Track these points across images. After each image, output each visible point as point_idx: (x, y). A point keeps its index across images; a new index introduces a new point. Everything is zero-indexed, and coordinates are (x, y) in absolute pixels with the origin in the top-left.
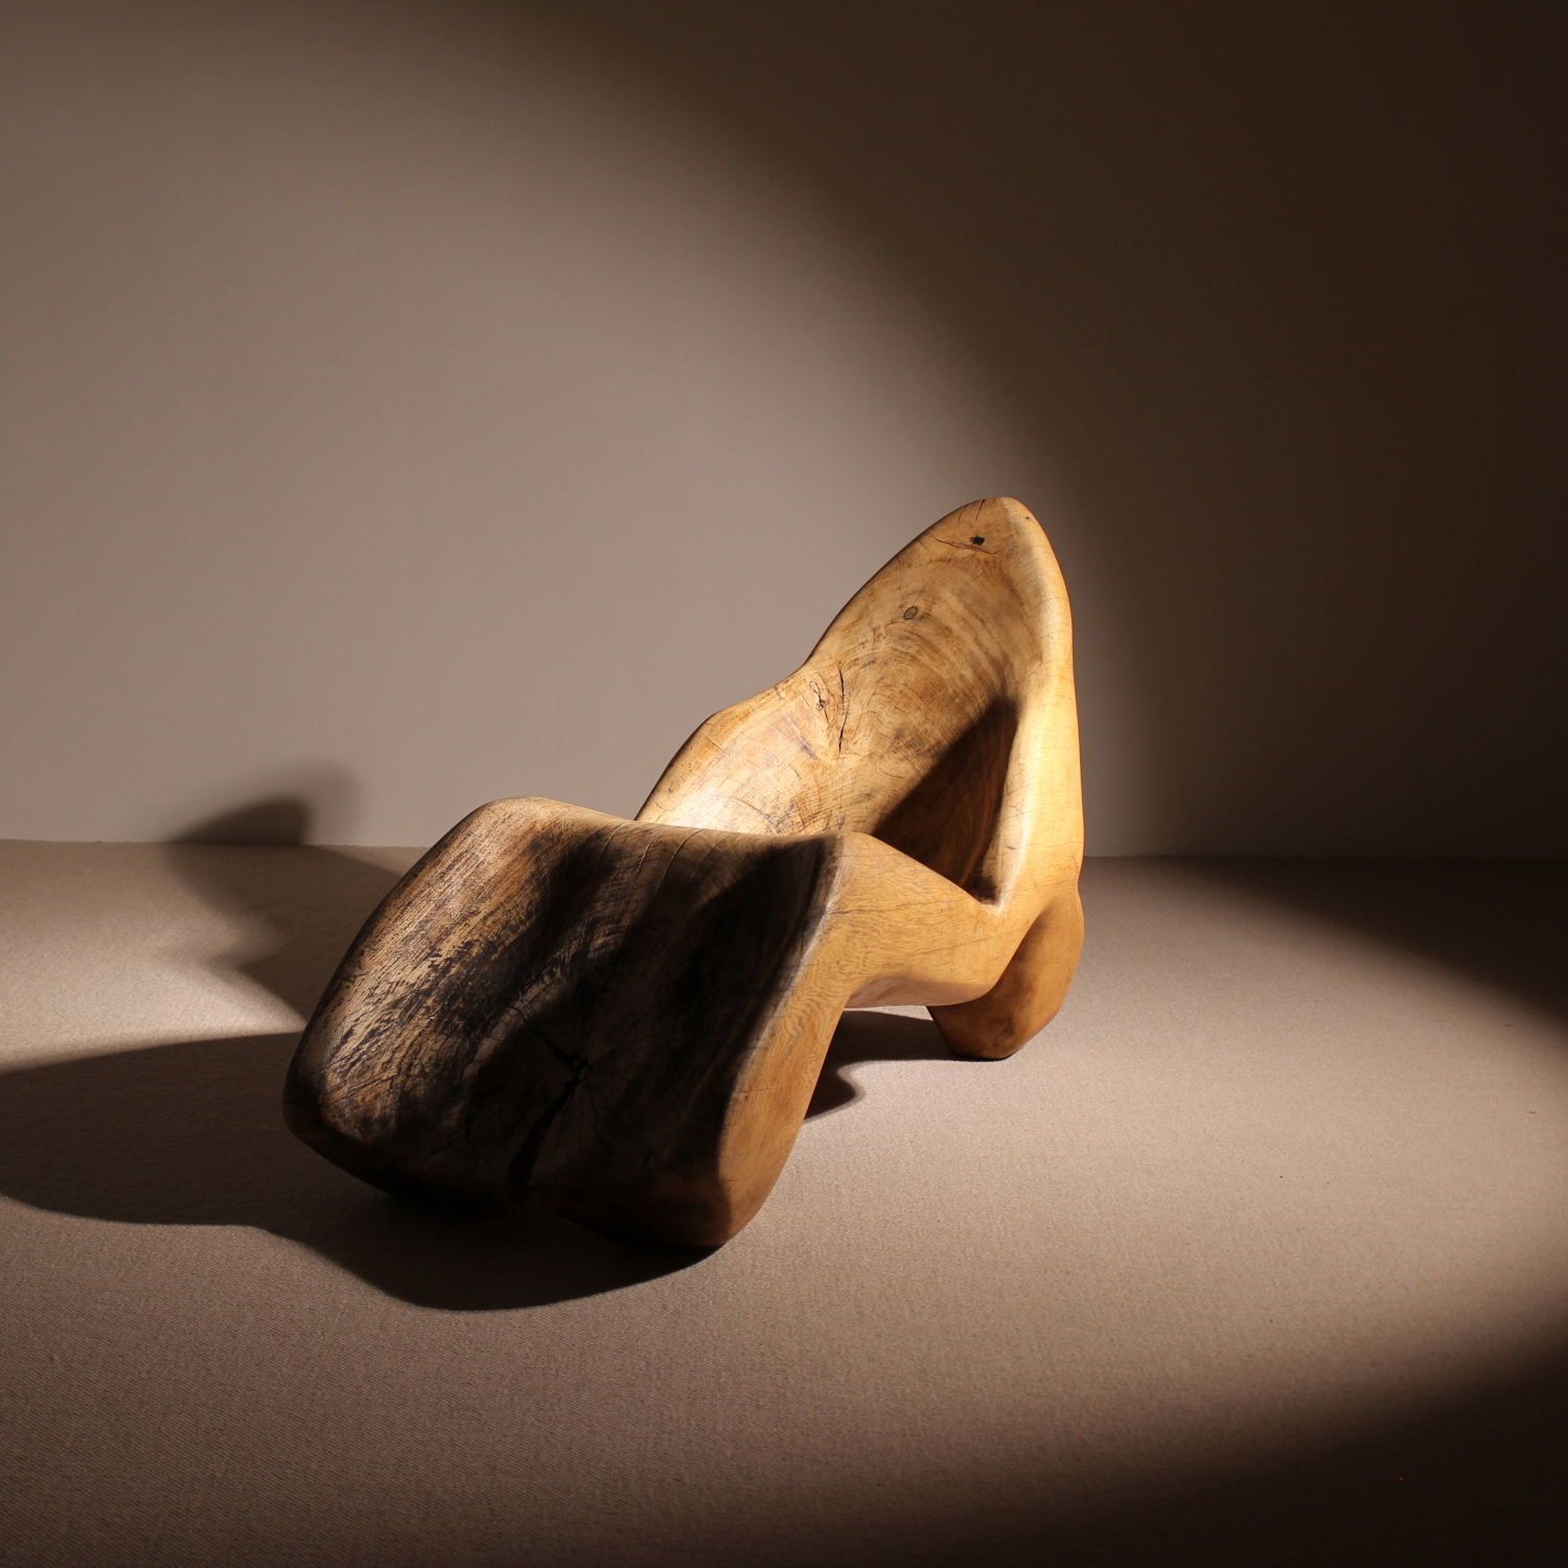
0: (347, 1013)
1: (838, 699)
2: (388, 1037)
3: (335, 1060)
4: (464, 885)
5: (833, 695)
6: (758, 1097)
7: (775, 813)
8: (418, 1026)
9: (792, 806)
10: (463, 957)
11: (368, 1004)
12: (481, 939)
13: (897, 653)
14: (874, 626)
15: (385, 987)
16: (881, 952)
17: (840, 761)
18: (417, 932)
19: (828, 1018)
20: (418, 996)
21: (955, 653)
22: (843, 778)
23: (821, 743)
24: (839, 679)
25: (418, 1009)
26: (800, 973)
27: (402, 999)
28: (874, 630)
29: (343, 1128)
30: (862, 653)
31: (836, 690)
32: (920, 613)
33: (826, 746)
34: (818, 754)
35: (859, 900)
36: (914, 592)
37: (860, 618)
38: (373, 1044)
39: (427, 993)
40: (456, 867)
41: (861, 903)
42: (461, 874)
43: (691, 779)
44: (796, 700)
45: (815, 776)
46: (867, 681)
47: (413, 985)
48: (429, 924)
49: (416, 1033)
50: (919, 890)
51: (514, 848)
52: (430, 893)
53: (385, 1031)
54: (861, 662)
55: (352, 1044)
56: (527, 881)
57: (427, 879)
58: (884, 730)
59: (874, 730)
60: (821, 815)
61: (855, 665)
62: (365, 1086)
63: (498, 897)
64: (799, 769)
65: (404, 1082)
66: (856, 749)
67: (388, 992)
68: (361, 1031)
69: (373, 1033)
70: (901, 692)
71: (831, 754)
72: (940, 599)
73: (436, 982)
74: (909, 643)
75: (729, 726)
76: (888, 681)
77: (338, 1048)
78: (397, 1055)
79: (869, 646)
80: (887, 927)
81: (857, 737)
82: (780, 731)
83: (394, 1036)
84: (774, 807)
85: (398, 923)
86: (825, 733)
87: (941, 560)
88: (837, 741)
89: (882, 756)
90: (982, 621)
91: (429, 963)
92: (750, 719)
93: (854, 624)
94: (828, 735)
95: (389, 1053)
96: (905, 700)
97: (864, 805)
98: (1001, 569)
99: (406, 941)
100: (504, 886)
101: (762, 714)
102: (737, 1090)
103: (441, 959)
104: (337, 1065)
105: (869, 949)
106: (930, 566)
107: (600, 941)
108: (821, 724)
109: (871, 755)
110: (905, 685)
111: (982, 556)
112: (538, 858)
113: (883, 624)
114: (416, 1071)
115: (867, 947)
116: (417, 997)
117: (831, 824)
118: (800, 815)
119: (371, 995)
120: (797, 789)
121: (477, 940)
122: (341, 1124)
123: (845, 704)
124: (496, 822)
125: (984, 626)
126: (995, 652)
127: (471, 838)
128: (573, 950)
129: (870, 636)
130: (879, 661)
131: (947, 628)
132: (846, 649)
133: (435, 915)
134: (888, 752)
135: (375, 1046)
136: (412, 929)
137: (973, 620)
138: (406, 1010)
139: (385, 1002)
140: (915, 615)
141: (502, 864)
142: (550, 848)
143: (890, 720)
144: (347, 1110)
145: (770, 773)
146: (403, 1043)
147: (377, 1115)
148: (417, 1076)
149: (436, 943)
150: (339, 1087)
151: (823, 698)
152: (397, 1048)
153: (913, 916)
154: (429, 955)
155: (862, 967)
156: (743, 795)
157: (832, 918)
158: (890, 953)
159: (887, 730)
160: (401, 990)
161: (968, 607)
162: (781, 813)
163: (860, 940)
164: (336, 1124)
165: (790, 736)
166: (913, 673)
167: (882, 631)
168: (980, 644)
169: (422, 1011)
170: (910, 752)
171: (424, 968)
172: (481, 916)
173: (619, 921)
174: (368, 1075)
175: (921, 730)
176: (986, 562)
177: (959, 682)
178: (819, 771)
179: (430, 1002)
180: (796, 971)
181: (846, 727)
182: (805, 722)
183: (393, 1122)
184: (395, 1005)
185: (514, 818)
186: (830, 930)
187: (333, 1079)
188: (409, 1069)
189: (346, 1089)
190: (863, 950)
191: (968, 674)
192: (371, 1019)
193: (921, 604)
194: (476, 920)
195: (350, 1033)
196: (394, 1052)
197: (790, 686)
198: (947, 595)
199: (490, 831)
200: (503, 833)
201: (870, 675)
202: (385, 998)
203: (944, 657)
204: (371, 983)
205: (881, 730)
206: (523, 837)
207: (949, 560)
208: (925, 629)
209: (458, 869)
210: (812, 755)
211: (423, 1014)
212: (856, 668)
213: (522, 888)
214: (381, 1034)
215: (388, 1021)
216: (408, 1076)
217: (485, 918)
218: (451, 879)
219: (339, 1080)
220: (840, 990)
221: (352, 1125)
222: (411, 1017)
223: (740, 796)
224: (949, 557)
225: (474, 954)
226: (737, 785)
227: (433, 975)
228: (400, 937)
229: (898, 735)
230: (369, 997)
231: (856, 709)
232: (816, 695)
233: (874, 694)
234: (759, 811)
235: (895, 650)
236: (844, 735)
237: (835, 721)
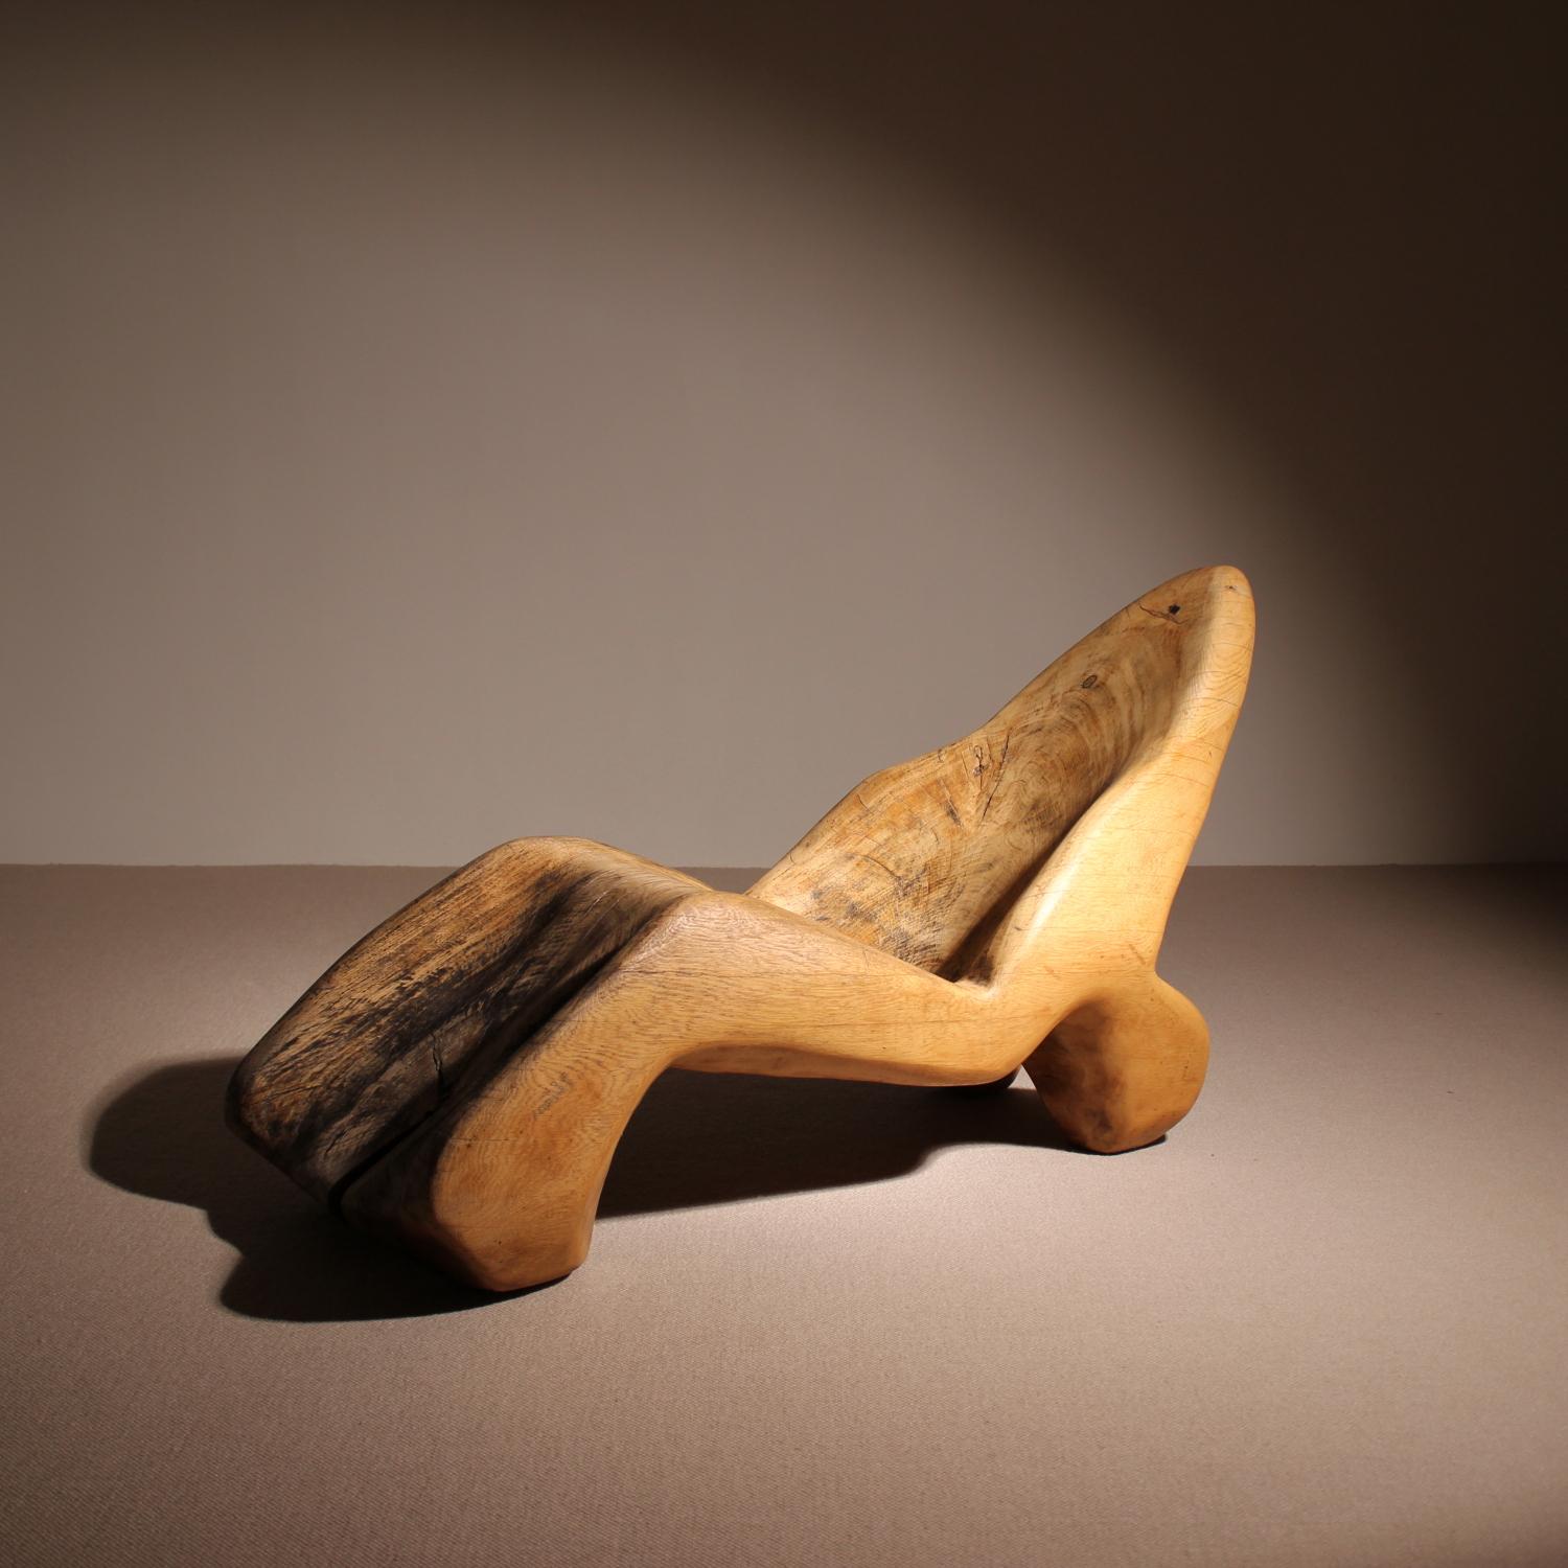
0: (299, 1022)
1: (996, 764)
2: (329, 1050)
3: (269, 1064)
4: (460, 914)
5: (993, 761)
6: (491, 1147)
7: (907, 876)
8: (363, 1042)
9: (925, 870)
10: (432, 982)
11: (324, 1016)
12: (455, 968)
13: (1063, 722)
14: (1054, 694)
15: (345, 1002)
16: (721, 1018)
17: (979, 828)
18: (396, 954)
19: (621, 1078)
20: (376, 1013)
21: (1109, 725)
22: (975, 846)
23: (969, 808)
24: (1004, 746)
25: (369, 1027)
26: (564, 1029)
27: (360, 1015)
28: (1053, 697)
29: (257, 1128)
30: (1034, 720)
31: (998, 756)
32: (1097, 682)
33: (973, 812)
34: (963, 820)
35: (683, 961)
36: (1100, 660)
37: (1046, 685)
38: (312, 1054)
39: (385, 1013)
40: (456, 897)
41: (682, 965)
42: (459, 905)
43: (829, 836)
44: (955, 764)
45: (952, 842)
46: (1029, 748)
47: (375, 1004)
48: (411, 950)
49: (358, 1049)
50: (800, 960)
51: (521, 884)
52: (421, 919)
53: (330, 1043)
54: (1029, 729)
55: (293, 1051)
56: (519, 916)
57: (423, 905)
58: (1025, 800)
59: (1018, 799)
60: (948, 882)
61: (1023, 731)
62: (288, 1092)
63: (488, 929)
64: (940, 834)
65: (322, 1093)
66: (997, 817)
67: (347, 1008)
68: (306, 1041)
69: (317, 1044)
70: (1052, 762)
71: (974, 821)
72: (1118, 668)
73: (398, 1003)
74: (1077, 712)
75: (881, 786)
76: (1045, 750)
77: (276, 1054)
78: (331, 1067)
79: (1042, 713)
80: (731, 994)
81: (1001, 806)
82: (930, 793)
83: (337, 1048)
84: (907, 870)
85: (380, 944)
86: (975, 799)
87: (1135, 628)
88: (983, 808)
89: (1015, 826)
90: (1143, 693)
91: (398, 985)
92: (903, 780)
93: (1039, 690)
94: (977, 802)
95: (323, 1065)
96: (1053, 770)
97: (984, 874)
98: (1178, 642)
99: (381, 962)
100: (498, 920)
101: (916, 775)
102: (455, 1136)
103: (412, 982)
104: (269, 1069)
105: (696, 1014)
106: (1124, 635)
107: (524, 980)
108: (974, 790)
109: (1006, 825)
110: (1058, 755)
111: (1171, 625)
112: (538, 895)
113: (1062, 692)
114: (336, 1084)
115: (693, 1011)
116: (373, 1015)
117: (953, 891)
118: (929, 880)
119: (329, 1009)
120: (934, 853)
121: (451, 968)
122: (255, 1124)
123: (1002, 771)
124: (510, 858)
125: (1142, 698)
126: (1138, 727)
127: (480, 871)
128: (502, 986)
129: (1047, 703)
130: (1044, 730)
131: (1113, 699)
132: (1021, 715)
133: (420, 940)
134: (1020, 823)
135: (314, 1057)
136: (392, 951)
137: (1137, 693)
138: (359, 1026)
139: (340, 1017)
140: (1092, 684)
141: (504, 898)
142: (551, 887)
143: (1034, 789)
144: (263, 1112)
145: (909, 835)
146: (342, 1056)
147: (287, 1121)
148: (335, 1089)
149: (413, 966)
150: (263, 1090)
151: (984, 763)
152: (333, 1061)
153: (784, 985)
154: (401, 977)
155: (684, 1030)
156: (878, 855)
157: (625, 977)
158: (740, 1021)
159: (1027, 800)
160: (361, 1007)
161: (1138, 678)
162: (912, 876)
163: (678, 1003)
164: (251, 1123)
165: (940, 801)
166: (1069, 742)
167: (1059, 699)
168: (1131, 717)
169: (373, 1029)
170: (1037, 824)
171: (392, 988)
172: (464, 946)
173: (548, 962)
174: (295, 1082)
175: (1054, 802)
176: (1171, 632)
177: (1099, 755)
178: (958, 837)
179: (383, 1021)
180: (560, 1026)
181: (995, 794)
182: (958, 787)
183: (296, 1129)
184: (349, 1021)
185: (530, 855)
186: (619, 988)
187: (261, 1081)
188: (332, 1082)
189: (269, 1093)
190: (689, 1014)
191: (1110, 746)
192: (320, 1031)
193: (1101, 673)
194: (459, 949)
195: (295, 1041)
196: (329, 1064)
197: (954, 750)
198: (1127, 666)
199: (500, 866)
200: (514, 869)
201: (1033, 743)
202: (342, 1013)
203: (1099, 728)
204: (332, 997)
205: (1023, 800)
206: (533, 874)
207: (1143, 628)
208: (1095, 699)
209: (457, 899)
210: (956, 820)
211: (373, 1032)
212: (1023, 734)
213: (513, 923)
214: (325, 1046)
215: (337, 1035)
216: (329, 1088)
217: (468, 948)
218: (447, 907)
219: (265, 1084)
220: (641, 1051)
221: (265, 1127)
222: (361, 1033)
223: (875, 856)
224: (1143, 625)
225: (442, 981)
226: (874, 845)
227: (397, 996)
228: (377, 958)
229: (1035, 807)
230: (326, 1010)
231: (1009, 776)
232: (977, 760)
233: (1030, 762)
234: (892, 873)
235: (1063, 718)
236: (991, 802)
237: (987, 788)
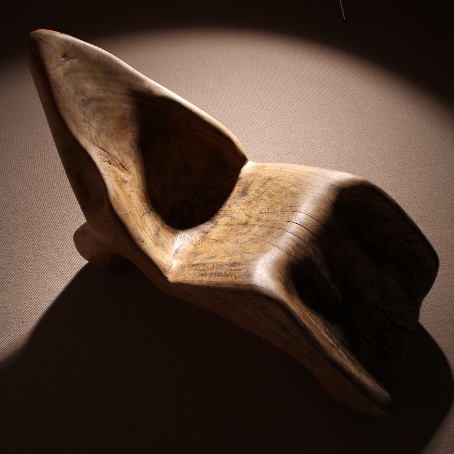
1: (109, 156)
5: (107, 157)
7: (143, 210)
9: (142, 202)
14: (83, 120)
17: (131, 173)
21: (114, 104)
22: (138, 178)
24: (101, 150)
28: (85, 121)
30: (94, 133)
31: (105, 154)
32: (87, 101)
33: (124, 174)
36: (76, 96)
37: (75, 122)
44: (109, 171)
45: (133, 186)
46: (106, 140)
54: (97, 137)
58: (128, 150)
59: (126, 153)
64: (131, 190)
66: (130, 165)
70: (116, 133)
71: (127, 175)
72: (84, 89)
74: (98, 114)
79: (91, 129)
81: (125, 161)
86: (119, 170)
87: (66, 75)
88: (123, 169)
89: (137, 158)
90: (106, 85)
93: (77, 127)
94: (120, 170)
106: (66, 81)
108: (116, 169)
109: (134, 162)
110: (115, 129)
113: (84, 117)
120: (137, 195)
123: (112, 155)
125: (109, 85)
129: (87, 125)
130: (100, 130)
131: (99, 98)
132: (89, 137)
134: (136, 155)
137: (103, 87)
140: (86, 103)
143: (125, 145)
161: (95, 84)
165: (121, 183)
167: (87, 119)
178: (132, 183)
181: (120, 162)
182: (117, 174)
191: (126, 106)
193: (83, 97)
201: (104, 138)
203: (112, 108)
205: (127, 151)
207: (68, 72)
208: (94, 105)
210: (126, 181)
212: (99, 140)
223: (140, 217)
224: (66, 71)
226: (137, 216)
229: (132, 147)
231: (115, 153)
232: (106, 162)
233: (112, 142)
234: (143, 215)
235: (98, 121)
236: (123, 165)
237: (117, 164)
